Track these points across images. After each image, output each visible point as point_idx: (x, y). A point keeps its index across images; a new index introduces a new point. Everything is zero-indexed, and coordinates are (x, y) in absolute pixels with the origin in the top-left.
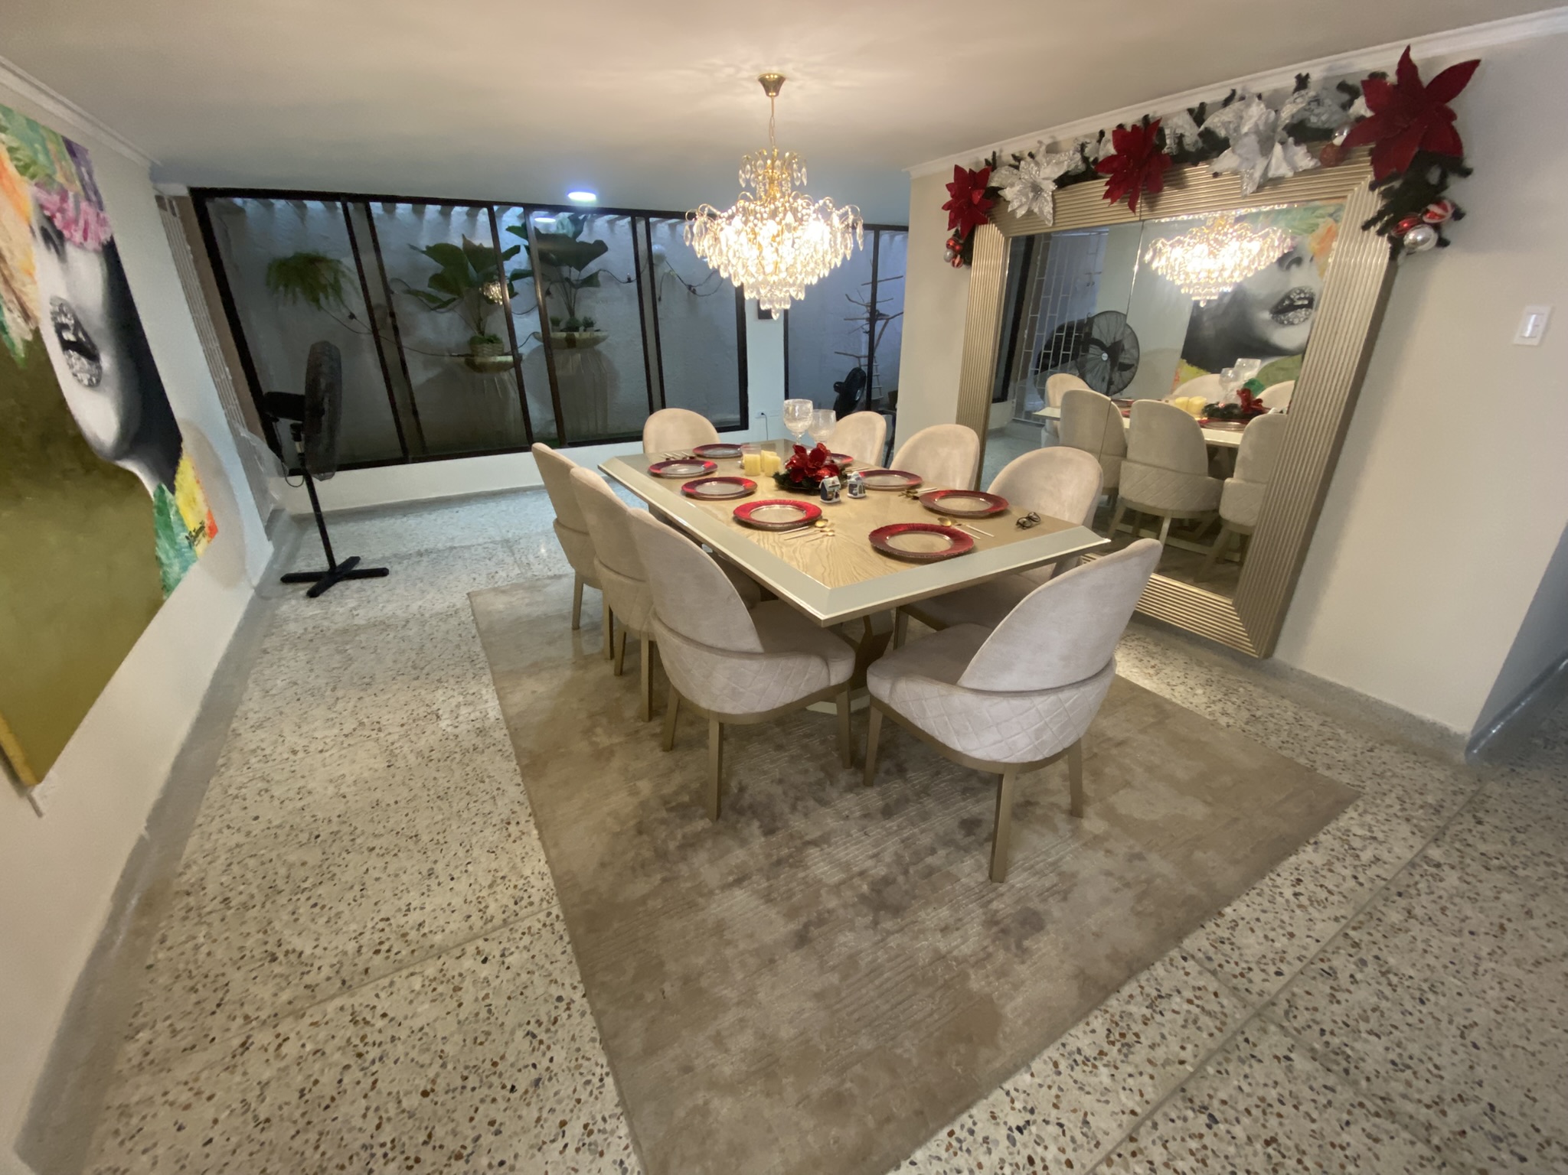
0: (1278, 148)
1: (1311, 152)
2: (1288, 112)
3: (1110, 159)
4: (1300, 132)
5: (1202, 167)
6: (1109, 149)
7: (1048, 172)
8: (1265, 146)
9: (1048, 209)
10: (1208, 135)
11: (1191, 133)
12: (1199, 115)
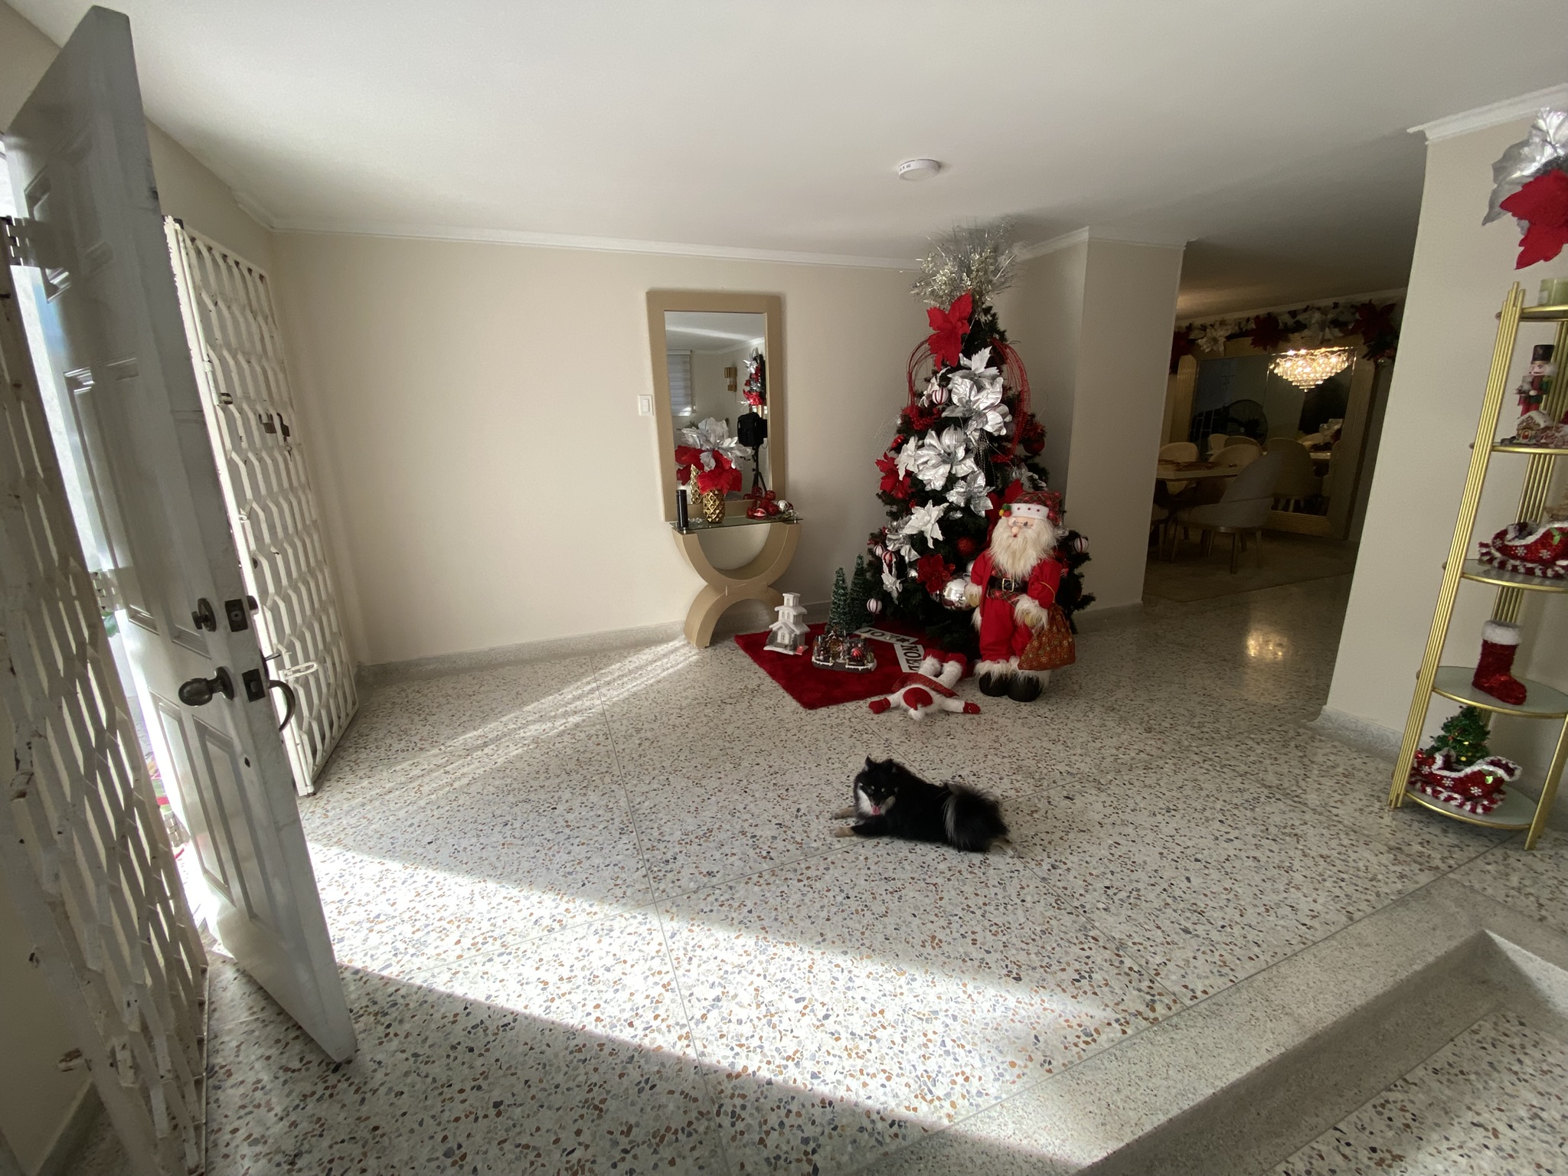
0: (1327, 330)
1: (1341, 331)
2: (1330, 316)
3: (1253, 330)
4: (1336, 323)
5: (1296, 334)
6: (1253, 326)
7: (1221, 334)
8: (1322, 329)
9: (1222, 349)
10: (1298, 322)
11: (1290, 321)
12: (1293, 314)
